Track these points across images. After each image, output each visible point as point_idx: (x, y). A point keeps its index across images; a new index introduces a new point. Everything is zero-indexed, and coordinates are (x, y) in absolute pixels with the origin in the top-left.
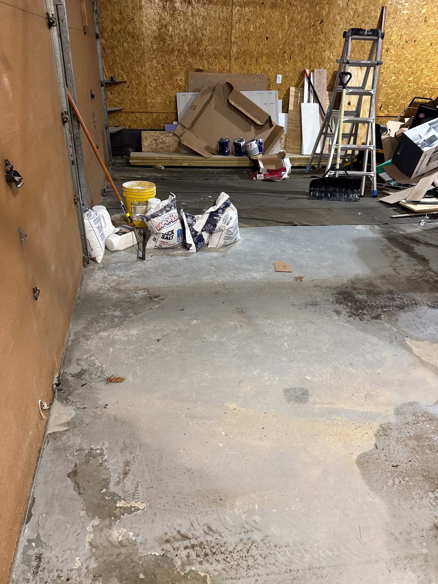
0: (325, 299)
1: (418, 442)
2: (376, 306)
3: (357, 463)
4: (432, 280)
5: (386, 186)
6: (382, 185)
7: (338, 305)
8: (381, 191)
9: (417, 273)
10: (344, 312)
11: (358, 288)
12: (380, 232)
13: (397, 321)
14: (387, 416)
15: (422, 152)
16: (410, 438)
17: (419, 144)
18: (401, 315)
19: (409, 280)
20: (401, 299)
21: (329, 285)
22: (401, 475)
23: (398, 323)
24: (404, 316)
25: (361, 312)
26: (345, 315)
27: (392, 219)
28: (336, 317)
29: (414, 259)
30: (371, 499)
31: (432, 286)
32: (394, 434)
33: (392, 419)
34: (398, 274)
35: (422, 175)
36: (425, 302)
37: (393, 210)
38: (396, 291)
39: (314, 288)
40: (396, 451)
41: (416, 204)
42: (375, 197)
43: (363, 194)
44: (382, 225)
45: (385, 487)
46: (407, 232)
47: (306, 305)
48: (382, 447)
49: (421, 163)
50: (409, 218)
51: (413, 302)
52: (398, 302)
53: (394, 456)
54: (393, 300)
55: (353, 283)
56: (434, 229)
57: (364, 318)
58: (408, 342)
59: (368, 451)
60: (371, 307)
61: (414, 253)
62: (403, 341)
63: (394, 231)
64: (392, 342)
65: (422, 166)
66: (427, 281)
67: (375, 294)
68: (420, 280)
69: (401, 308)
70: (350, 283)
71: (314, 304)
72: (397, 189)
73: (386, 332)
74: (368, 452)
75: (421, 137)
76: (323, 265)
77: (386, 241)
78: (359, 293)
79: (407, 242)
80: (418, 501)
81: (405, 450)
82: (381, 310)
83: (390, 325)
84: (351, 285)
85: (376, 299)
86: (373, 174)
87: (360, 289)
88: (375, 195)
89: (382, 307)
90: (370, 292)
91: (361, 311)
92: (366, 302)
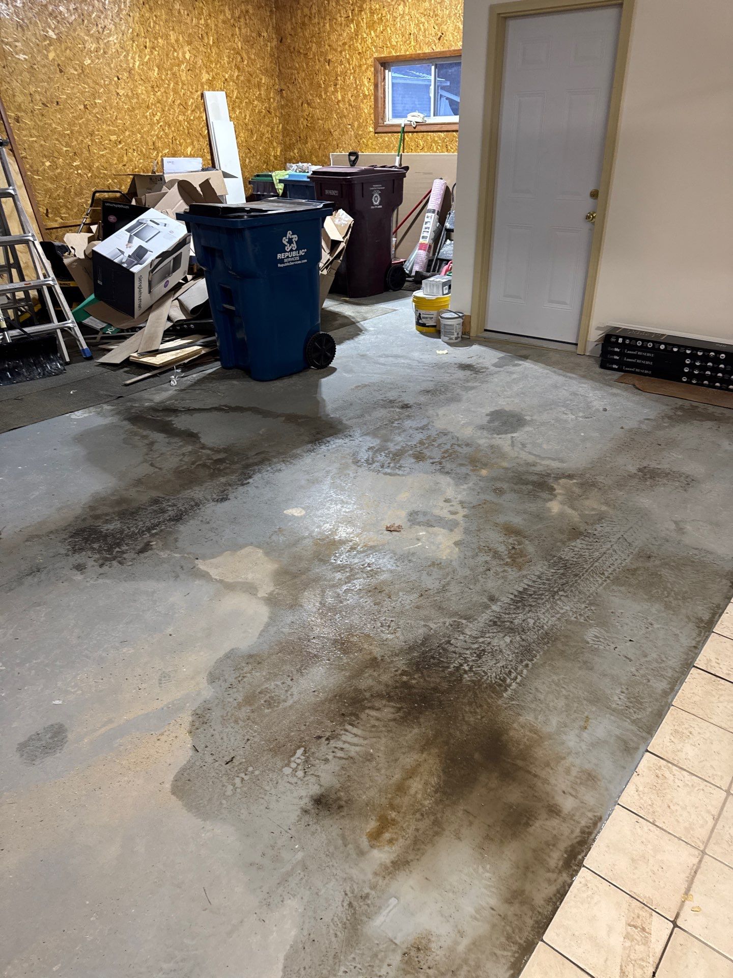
0: (51, 555)
1: (250, 705)
2: (138, 532)
3: (173, 793)
4: (210, 461)
5: (102, 338)
6: (95, 338)
7: (77, 556)
8: (95, 348)
9: (186, 459)
10: (90, 563)
11: (104, 514)
12: (114, 412)
13: (177, 541)
14: (199, 694)
15: (133, 274)
16: (239, 706)
17: (124, 263)
18: (181, 529)
19: (178, 472)
20: (174, 505)
21: (53, 527)
22: (241, 769)
23: (179, 544)
24: (186, 530)
25: (118, 552)
26: (93, 566)
27: (128, 387)
28: (78, 577)
29: (176, 440)
30: (208, 834)
31: (212, 470)
32: (216, 714)
33: (208, 692)
34: (160, 469)
35: (150, 309)
36: (209, 497)
37: (125, 372)
38: (163, 496)
39: (28, 543)
40: (225, 738)
41: (154, 355)
42: (90, 358)
43: (68, 359)
44: (115, 401)
45: (224, 802)
46: (155, 401)
47: (20, 580)
48: (203, 746)
49: (140, 291)
50: (152, 379)
51: (193, 503)
52: (171, 513)
53: (224, 747)
54: (163, 511)
55: (92, 508)
56: (192, 385)
57: (125, 559)
58: (202, 565)
59: (185, 762)
60: (132, 536)
61: (174, 429)
62: (194, 567)
63: (136, 405)
64: (177, 577)
65: (142, 296)
66: (204, 465)
67: (133, 513)
68: (193, 467)
69: (178, 518)
70: (88, 510)
71: (36, 570)
72: (120, 338)
73: (165, 565)
74: (185, 765)
75: (122, 253)
76: (32, 498)
77: (127, 425)
78: (107, 522)
79: (159, 417)
80: (273, 791)
81: (237, 727)
82: (148, 535)
83: (169, 552)
84: (91, 514)
85: (136, 520)
86: (71, 323)
87: (107, 515)
88: (88, 355)
89: (149, 530)
90: (124, 514)
91: (117, 549)
92: (122, 532)
